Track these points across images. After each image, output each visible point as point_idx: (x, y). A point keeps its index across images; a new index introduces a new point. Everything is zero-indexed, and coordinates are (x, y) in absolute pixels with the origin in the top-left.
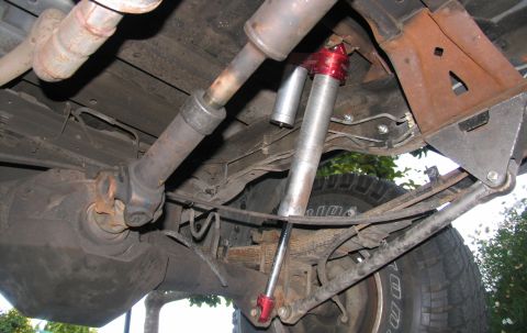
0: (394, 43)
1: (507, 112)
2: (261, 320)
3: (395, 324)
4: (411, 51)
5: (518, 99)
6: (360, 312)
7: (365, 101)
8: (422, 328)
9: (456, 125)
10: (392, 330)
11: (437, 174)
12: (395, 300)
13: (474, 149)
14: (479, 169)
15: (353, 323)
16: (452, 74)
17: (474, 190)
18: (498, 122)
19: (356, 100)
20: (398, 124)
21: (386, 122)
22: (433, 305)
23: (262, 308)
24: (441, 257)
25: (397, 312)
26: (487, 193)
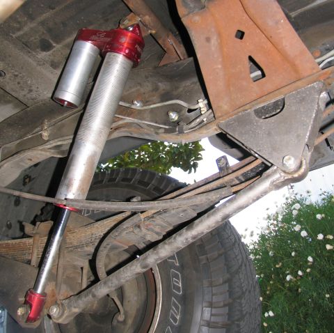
0: (197, 18)
1: (303, 99)
2: (29, 320)
3: (175, 320)
4: (213, 30)
5: (314, 87)
6: (138, 310)
7: (156, 89)
8: (202, 323)
9: (251, 111)
10: (172, 327)
11: (227, 163)
12: (176, 296)
13: (269, 134)
14: (275, 154)
15: (130, 322)
16: (251, 59)
17: (268, 176)
18: (293, 108)
19: (147, 87)
20: (190, 111)
21: (177, 109)
22: (215, 299)
23: (31, 306)
24: (223, 251)
25: (177, 308)
26: (282, 179)
